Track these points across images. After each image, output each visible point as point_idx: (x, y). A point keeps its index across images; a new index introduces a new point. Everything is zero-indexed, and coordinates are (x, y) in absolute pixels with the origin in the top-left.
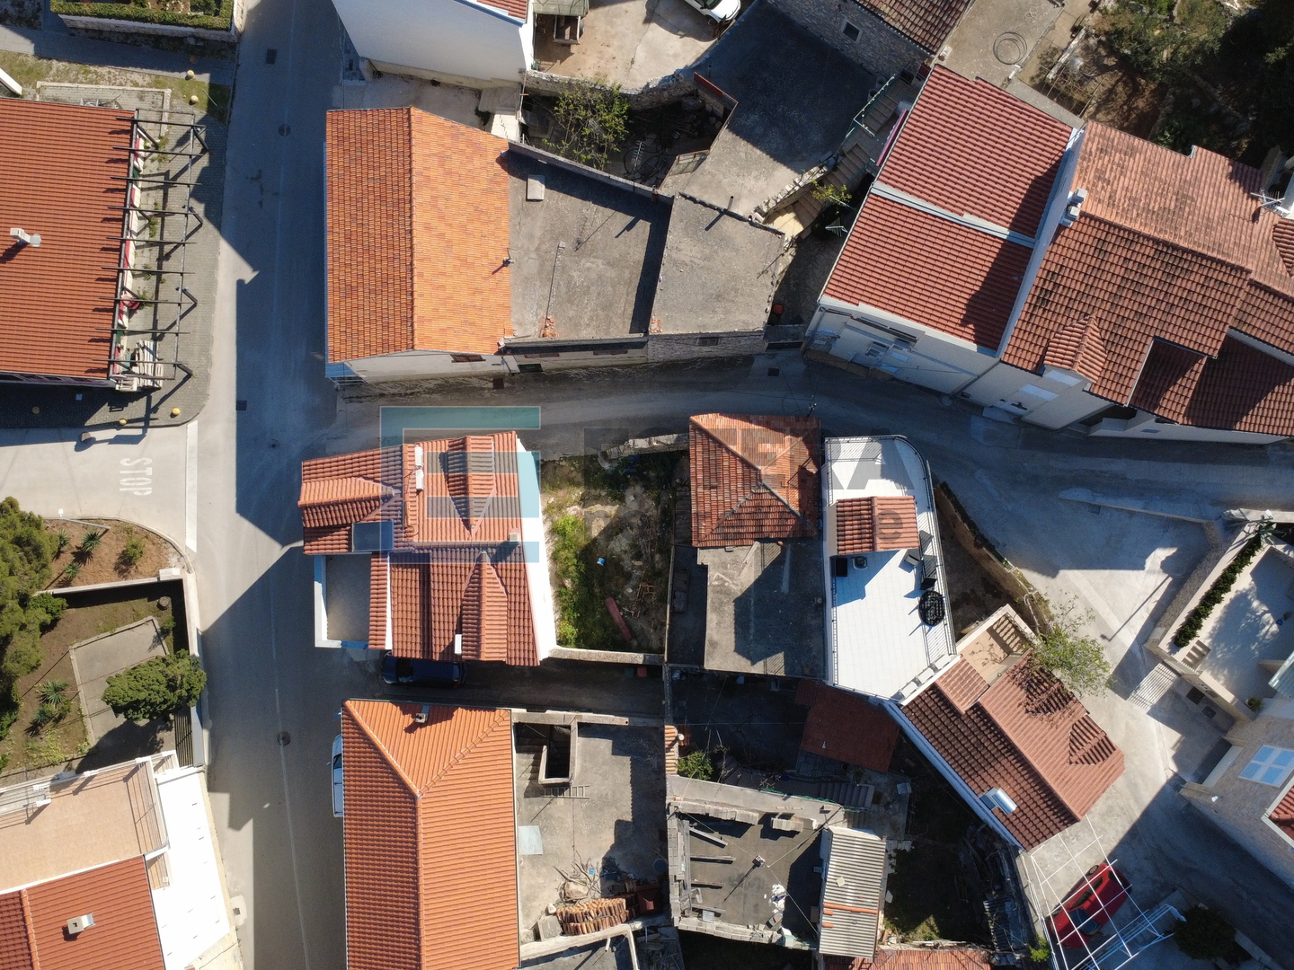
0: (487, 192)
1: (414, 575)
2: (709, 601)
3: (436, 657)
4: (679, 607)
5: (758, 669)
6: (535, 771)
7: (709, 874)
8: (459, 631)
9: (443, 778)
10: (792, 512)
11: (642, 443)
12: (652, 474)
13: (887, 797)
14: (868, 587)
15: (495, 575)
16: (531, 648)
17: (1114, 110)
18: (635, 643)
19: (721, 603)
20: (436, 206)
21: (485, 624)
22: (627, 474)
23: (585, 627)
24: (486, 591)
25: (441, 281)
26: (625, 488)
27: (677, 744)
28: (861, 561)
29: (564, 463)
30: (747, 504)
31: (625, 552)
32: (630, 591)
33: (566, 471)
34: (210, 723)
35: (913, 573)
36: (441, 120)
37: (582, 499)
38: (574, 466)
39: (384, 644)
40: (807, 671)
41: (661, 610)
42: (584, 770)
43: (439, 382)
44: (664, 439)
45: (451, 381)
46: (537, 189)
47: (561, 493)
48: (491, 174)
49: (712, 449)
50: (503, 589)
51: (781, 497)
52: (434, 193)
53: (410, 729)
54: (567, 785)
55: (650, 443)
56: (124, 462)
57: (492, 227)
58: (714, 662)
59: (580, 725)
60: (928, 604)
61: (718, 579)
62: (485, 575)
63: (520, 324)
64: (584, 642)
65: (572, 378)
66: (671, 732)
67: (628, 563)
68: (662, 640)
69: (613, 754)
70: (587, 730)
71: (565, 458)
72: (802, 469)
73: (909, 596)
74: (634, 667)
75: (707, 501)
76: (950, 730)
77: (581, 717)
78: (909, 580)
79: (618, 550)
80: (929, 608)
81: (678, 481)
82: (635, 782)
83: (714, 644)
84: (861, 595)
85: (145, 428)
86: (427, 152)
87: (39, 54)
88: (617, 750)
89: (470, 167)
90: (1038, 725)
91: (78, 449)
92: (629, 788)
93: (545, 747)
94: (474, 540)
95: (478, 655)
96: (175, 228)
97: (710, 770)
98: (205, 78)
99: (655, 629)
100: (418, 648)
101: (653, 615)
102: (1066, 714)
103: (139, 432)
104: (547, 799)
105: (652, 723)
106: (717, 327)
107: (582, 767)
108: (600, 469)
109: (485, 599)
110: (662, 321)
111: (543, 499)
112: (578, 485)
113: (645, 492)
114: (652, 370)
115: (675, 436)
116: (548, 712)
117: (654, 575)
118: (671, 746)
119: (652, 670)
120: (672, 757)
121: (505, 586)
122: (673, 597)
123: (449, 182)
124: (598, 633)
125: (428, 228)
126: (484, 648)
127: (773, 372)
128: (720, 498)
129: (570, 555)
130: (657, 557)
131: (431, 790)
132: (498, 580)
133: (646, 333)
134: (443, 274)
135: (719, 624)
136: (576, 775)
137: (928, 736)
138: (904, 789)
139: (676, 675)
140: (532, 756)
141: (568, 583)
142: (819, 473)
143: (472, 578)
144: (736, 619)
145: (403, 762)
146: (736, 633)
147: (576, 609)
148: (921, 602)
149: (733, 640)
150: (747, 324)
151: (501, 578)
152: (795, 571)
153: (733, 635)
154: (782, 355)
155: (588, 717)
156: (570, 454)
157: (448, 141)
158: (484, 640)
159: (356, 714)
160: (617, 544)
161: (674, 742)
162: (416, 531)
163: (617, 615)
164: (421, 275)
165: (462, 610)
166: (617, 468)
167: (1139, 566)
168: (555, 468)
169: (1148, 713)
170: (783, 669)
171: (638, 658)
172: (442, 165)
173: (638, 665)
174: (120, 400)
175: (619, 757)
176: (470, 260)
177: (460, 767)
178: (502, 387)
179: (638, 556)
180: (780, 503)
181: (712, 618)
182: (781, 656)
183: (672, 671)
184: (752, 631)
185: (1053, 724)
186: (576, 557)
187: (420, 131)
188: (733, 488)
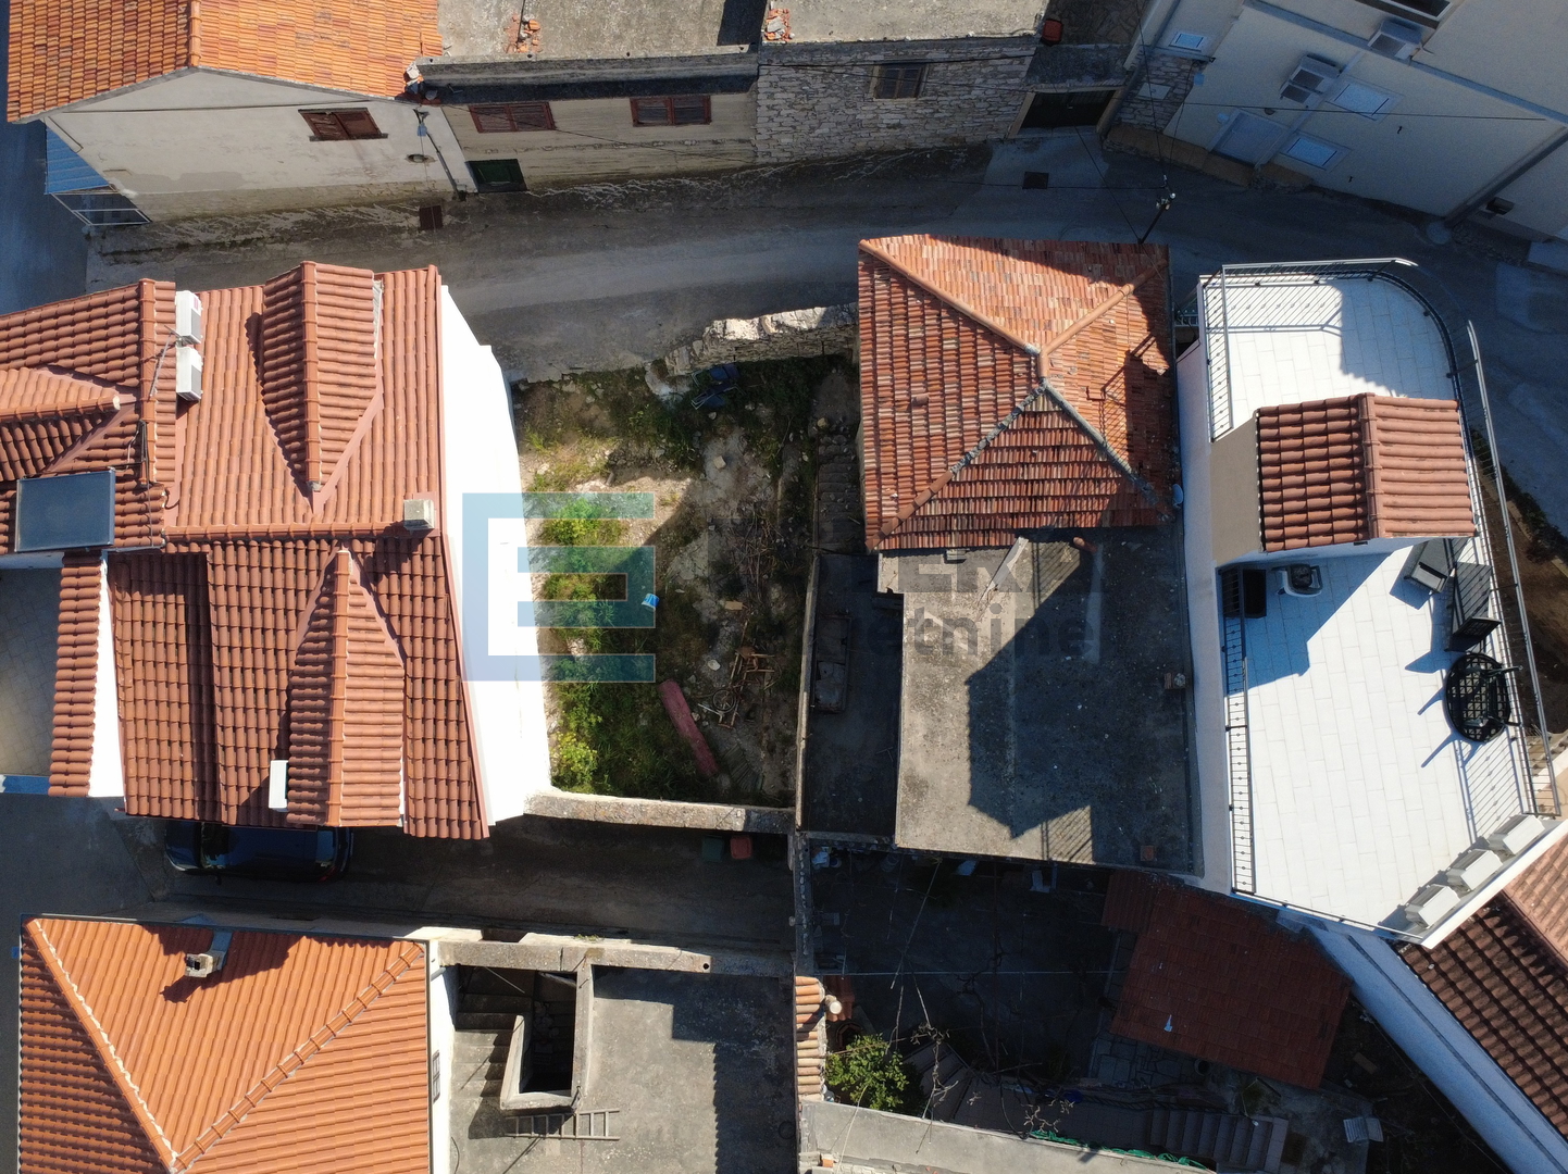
1: (170, 610)
2: (906, 682)
3: (230, 817)
4: (830, 699)
5: (1027, 847)
6: (496, 1076)
8: (281, 752)
9: (243, 1120)
10: (1112, 463)
11: (741, 329)
12: (764, 412)
13: (1317, 1146)
14: (1314, 645)
15: (371, 609)
16: (466, 796)
18: (725, 782)
19: (937, 686)
21: (341, 733)
22: (706, 409)
23: (615, 745)
24: (345, 648)
26: (704, 442)
27: (822, 1022)
28: (1305, 576)
29: (570, 388)
30: (1005, 440)
31: (705, 581)
32: (716, 666)
33: (576, 404)
35: (1427, 608)
37: (608, 466)
38: (592, 392)
39: (85, 785)
40: (1148, 853)
41: (785, 709)
42: (607, 1073)
43: (305, 216)
44: (791, 318)
45: (330, 213)
47: (564, 453)
49: (914, 312)
50: (392, 645)
51: (1088, 425)
53: (179, 991)
54: (565, 1112)
55: (761, 328)
58: (918, 830)
59: (599, 971)
60: (1468, 684)
61: (930, 628)
62: (344, 607)
63: (460, 35)
64: (612, 780)
65: (590, 203)
66: (809, 991)
67: (710, 605)
68: (785, 776)
69: (676, 1035)
70: (612, 981)
71: (574, 377)
72: (1133, 359)
73: (1419, 666)
74: (723, 837)
75: (902, 439)
76: (1532, 1010)
77: (599, 952)
78: (1417, 627)
79: (688, 576)
80: (1469, 698)
81: (821, 422)
82: (723, 1102)
83: (918, 787)
84: (1299, 664)
88: (684, 1029)
92: (711, 1116)
93: (519, 1019)
94: (318, 521)
95: (323, 814)
97: (901, 1082)
99: (771, 750)
100: (189, 794)
101: (766, 720)
104: (522, 1141)
105: (764, 966)
106: (925, 28)
107: (604, 1067)
108: (653, 399)
109: (342, 669)
110: (793, 12)
111: (524, 465)
112: (602, 435)
113: (748, 449)
114: (766, 181)
115: (819, 311)
116: (531, 939)
117: (771, 632)
118: (811, 1024)
119: (765, 844)
120: (812, 1052)
121: (399, 638)
122: (815, 675)
124: (641, 762)
126: (339, 795)
127: (1035, 181)
128: (935, 429)
129: (584, 587)
130: (775, 593)
131: (209, 1152)
132: (381, 623)
133: (755, 42)
135: (930, 736)
136: (587, 1087)
137: (1469, 1024)
138: (1364, 1130)
139: (822, 858)
140: (492, 1037)
141: (577, 649)
142: (1172, 372)
143: (315, 617)
144: (972, 725)
145: (148, 1077)
146: (972, 759)
147: (595, 707)
148: (1450, 683)
149: (966, 775)
150: (996, 21)
151: (388, 617)
152: (1114, 614)
153: (966, 765)
154: (1057, 140)
155: (619, 951)
156: (584, 366)
158: (339, 775)
159: (51, 953)
160: (688, 563)
161: (816, 1016)
162: (173, 500)
163: (685, 719)
165: (290, 699)
166: (687, 397)
168: (552, 399)
170: (1088, 849)
171: (733, 817)
173: (731, 834)
175: (689, 1045)
177: (292, 1089)
178: (440, 225)
179: (732, 589)
180: (1084, 440)
181: (913, 723)
182: (1082, 816)
183: (812, 848)
184: (1011, 754)
186: (595, 591)
188: (967, 402)
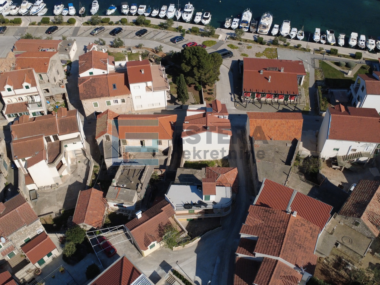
0: (287, 135)
5: (176, 178)
7: (131, 173)
14: (194, 193)
17: (336, 277)
19: (193, 172)
20: (282, 124)
25: (265, 125)
34: (175, 110)
35: (197, 203)
36: (302, 126)
46: (290, 145)
48: (292, 137)
52: (285, 124)
56: (227, 99)
57: (279, 136)
58: (179, 170)
61: (198, 172)
73: (191, 202)
77: (170, 158)
78: (195, 202)
80: (188, 205)
85: (234, 102)
86: (294, 123)
87: (309, 88)
89: (292, 132)
90: (156, 227)
91: (230, 93)
96: (277, 106)
98: (310, 110)
102: (158, 236)
103: (233, 101)
105: (167, 168)
123: (288, 127)
125: (277, 123)
134: (267, 126)
135: (188, 171)
149: (184, 174)
157: (297, 127)
164: (266, 121)
167: (197, 274)
169: (155, 271)
172: (292, 126)
174: (240, 98)
176: (271, 131)
184: (186, 177)
185: (156, 231)
187: (298, 122)
